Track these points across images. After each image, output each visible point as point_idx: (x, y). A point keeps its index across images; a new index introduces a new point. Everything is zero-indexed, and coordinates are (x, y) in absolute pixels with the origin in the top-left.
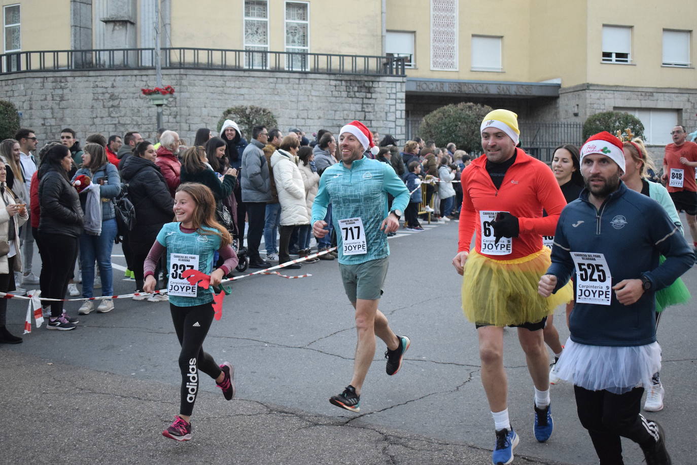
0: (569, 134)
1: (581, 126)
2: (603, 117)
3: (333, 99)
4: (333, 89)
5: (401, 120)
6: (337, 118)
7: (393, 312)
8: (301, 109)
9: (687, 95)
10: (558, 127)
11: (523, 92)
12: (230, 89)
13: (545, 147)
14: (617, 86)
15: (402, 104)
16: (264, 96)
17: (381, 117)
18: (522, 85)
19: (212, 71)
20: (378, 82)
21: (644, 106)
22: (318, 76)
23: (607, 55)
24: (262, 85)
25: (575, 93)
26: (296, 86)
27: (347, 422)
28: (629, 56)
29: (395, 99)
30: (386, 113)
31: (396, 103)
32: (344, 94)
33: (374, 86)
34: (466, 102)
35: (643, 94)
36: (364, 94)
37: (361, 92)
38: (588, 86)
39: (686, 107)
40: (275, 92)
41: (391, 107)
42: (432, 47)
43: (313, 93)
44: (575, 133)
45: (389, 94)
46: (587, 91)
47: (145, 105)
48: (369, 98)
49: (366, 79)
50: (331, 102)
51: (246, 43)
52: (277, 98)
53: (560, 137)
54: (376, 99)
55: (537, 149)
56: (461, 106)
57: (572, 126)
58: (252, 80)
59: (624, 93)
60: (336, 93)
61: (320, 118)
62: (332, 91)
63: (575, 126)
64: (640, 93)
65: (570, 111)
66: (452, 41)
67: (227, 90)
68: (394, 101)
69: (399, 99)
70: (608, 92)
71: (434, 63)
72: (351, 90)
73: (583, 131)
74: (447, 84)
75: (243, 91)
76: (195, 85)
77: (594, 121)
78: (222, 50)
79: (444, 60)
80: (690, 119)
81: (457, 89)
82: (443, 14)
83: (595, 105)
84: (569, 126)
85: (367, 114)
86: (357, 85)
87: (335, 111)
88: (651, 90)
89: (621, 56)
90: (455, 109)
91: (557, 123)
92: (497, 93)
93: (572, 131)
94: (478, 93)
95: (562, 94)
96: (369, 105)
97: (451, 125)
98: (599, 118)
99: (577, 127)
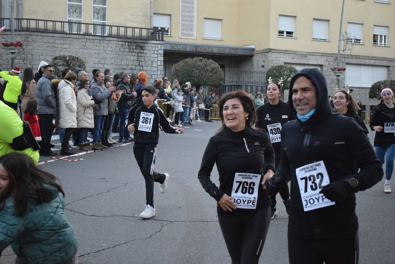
0: (259, 77)
1: (266, 73)
2: (278, 68)
3: (121, 53)
4: (121, 47)
5: (161, 66)
6: (122, 64)
7: (126, 184)
8: (101, 58)
9: (326, 57)
10: (253, 73)
11: (233, 52)
12: (58, 45)
13: (244, 84)
14: (286, 51)
15: (161, 57)
16: (78, 49)
17: (149, 64)
18: (232, 48)
19: (47, 34)
20: (148, 43)
21: (302, 62)
22: (111, 39)
23: (281, 32)
24: (77, 43)
25: (263, 54)
26: (98, 44)
28: (294, 34)
29: (158, 54)
30: (152, 62)
31: (158, 56)
32: (127, 50)
33: (145, 46)
34: (199, 57)
35: (301, 56)
36: (139, 50)
37: (137, 49)
38: (270, 50)
39: (326, 64)
40: (85, 47)
41: (155, 58)
42: (180, 24)
43: (108, 49)
44: (262, 77)
45: (154, 51)
46: (269, 53)
47: (5, 53)
48: (142, 53)
49: (140, 41)
50: (119, 55)
51: (69, 17)
52: (86, 51)
53: (253, 79)
54: (146, 53)
55: (240, 86)
56: (195, 59)
57: (260, 73)
58: (72, 39)
59: (291, 54)
60: (122, 49)
61: (112, 64)
62: (120, 48)
63: (262, 73)
64: (299, 55)
65: (260, 64)
66: (193, 21)
67: (56, 45)
68: (157, 55)
69: (160, 54)
70: (282, 54)
71: (182, 34)
72: (131, 48)
73: (267, 76)
74: (189, 46)
75: (65, 46)
76: (36, 42)
77: (273, 70)
78: (53, 21)
79: (188, 32)
80: (327, 71)
81: (194, 49)
82: (187, 5)
83: (274, 61)
84: (259, 73)
85: (140, 62)
86: (135, 45)
87: (121, 60)
88: (306, 54)
89: (289, 33)
90: (192, 60)
91: (252, 71)
92: (218, 52)
93: (260, 76)
94: (206, 52)
95: (255, 54)
96: (142, 57)
97: (189, 70)
98: (275, 69)
99: (263, 74)
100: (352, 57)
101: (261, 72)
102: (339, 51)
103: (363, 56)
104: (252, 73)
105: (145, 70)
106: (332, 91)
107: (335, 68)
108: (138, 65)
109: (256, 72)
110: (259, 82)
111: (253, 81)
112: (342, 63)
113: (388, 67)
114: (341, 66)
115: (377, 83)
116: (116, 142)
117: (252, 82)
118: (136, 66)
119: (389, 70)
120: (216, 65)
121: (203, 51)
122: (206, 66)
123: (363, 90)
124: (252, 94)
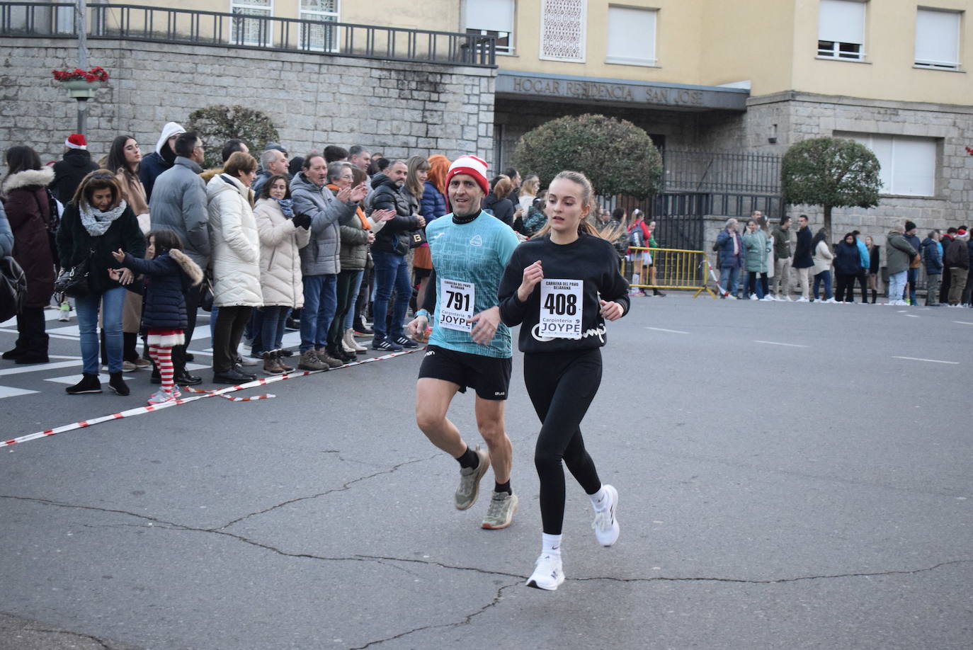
0: (760, 172)
1: (780, 160)
2: (815, 146)
3: (376, 101)
4: (376, 83)
5: (487, 139)
6: (380, 132)
7: (396, 468)
8: (321, 114)
9: (952, 116)
10: (743, 160)
11: (688, 100)
12: (203, 77)
13: (720, 191)
14: (840, 97)
15: (488, 113)
16: (261, 91)
17: (453, 132)
18: (687, 90)
19: (175, 46)
20: (451, 74)
21: (882, 131)
22: (351, 61)
23: (825, 46)
24: (258, 72)
25: (772, 105)
26: (314, 77)
28: (861, 48)
29: (478, 105)
30: (462, 126)
31: (479, 111)
32: (394, 93)
33: (443, 81)
34: (592, 114)
35: (882, 111)
36: (427, 94)
37: (422, 90)
38: (793, 95)
39: (950, 136)
40: (279, 85)
41: (471, 116)
42: (542, 22)
43: (343, 89)
44: (770, 171)
45: (468, 95)
46: (792, 103)
47: (60, 98)
48: (435, 102)
49: (431, 69)
50: (371, 105)
51: (235, 2)
52: (282, 95)
53: (745, 177)
54: (446, 103)
55: (707, 195)
56: (583, 119)
58: (242, 63)
59: (852, 108)
60: (380, 91)
61: (352, 131)
62: (374, 88)
63: (770, 159)
64: (876, 110)
65: (763, 135)
67: (200, 79)
68: (476, 107)
69: (484, 104)
70: (826, 106)
71: (546, 48)
72: (406, 87)
73: (783, 168)
74: (565, 83)
75: (225, 81)
76: (145, 68)
77: (800, 152)
78: (192, 12)
79: (562, 43)
80: (956, 155)
81: (581, 91)
83: (803, 126)
84: (760, 159)
85: (430, 127)
86: (417, 79)
87: (378, 120)
88: (895, 106)
89: (849, 48)
90: (573, 124)
91: (741, 153)
92: (645, 101)
93: (765, 168)
94: (615, 99)
95: (751, 106)
96: (434, 113)
97: (566, 149)
98: (808, 148)
99: (773, 162)
101: (768, 157)
104: (742, 158)
105: (443, 149)
106: (969, 212)
108: (424, 135)
109: (753, 156)
110: (760, 184)
111: (744, 183)
116: (366, 349)
117: (742, 185)
118: (418, 137)
120: (640, 136)
121: (604, 98)
122: (612, 138)
124: (741, 218)
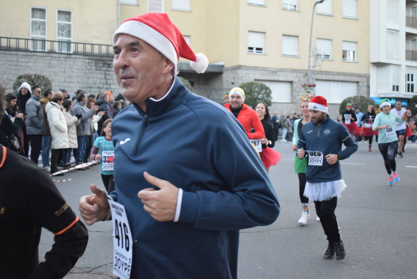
2: (248, 85)
3: (87, 71)
4: (87, 64)
6: (89, 82)
8: (66, 76)
9: (296, 73)
12: (21, 63)
14: (256, 67)
16: (43, 68)
19: (10, 51)
21: (271, 79)
22: (77, 56)
23: (251, 48)
24: (42, 61)
25: (232, 70)
26: (63, 62)
27: (91, 271)
28: (263, 50)
32: (94, 68)
35: (271, 72)
36: (106, 68)
37: (104, 67)
38: (240, 67)
39: (295, 80)
40: (50, 66)
43: (75, 67)
46: (240, 70)
48: (109, 71)
49: (107, 59)
50: (85, 73)
51: (32, 34)
52: (51, 69)
58: (36, 58)
59: (261, 71)
60: (88, 67)
61: (78, 82)
62: (86, 66)
64: (269, 72)
65: (229, 81)
70: (251, 70)
72: (98, 65)
75: (30, 64)
78: (16, 39)
80: (297, 87)
83: (244, 78)
85: (108, 81)
86: (102, 62)
87: (88, 78)
88: (275, 70)
89: (259, 49)
91: (222, 88)
92: (187, 69)
95: (224, 71)
96: (108, 75)
100: (322, 73)
102: (309, 67)
103: (333, 72)
104: (222, 90)
107: (305, 85)
108: (106, 84)
109: (226, 89)
112: (312, 79)
113: (358, 82)
114: (311, 83)
115: (347, 99)
118: (103, 84)
119: (358, 86)
120: (186, 82)
123: (334, 106)
